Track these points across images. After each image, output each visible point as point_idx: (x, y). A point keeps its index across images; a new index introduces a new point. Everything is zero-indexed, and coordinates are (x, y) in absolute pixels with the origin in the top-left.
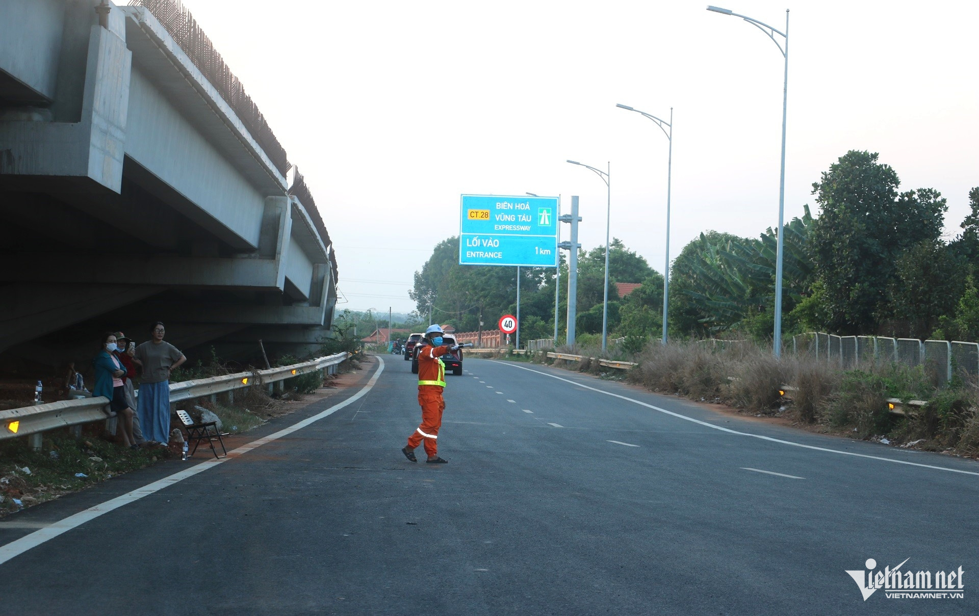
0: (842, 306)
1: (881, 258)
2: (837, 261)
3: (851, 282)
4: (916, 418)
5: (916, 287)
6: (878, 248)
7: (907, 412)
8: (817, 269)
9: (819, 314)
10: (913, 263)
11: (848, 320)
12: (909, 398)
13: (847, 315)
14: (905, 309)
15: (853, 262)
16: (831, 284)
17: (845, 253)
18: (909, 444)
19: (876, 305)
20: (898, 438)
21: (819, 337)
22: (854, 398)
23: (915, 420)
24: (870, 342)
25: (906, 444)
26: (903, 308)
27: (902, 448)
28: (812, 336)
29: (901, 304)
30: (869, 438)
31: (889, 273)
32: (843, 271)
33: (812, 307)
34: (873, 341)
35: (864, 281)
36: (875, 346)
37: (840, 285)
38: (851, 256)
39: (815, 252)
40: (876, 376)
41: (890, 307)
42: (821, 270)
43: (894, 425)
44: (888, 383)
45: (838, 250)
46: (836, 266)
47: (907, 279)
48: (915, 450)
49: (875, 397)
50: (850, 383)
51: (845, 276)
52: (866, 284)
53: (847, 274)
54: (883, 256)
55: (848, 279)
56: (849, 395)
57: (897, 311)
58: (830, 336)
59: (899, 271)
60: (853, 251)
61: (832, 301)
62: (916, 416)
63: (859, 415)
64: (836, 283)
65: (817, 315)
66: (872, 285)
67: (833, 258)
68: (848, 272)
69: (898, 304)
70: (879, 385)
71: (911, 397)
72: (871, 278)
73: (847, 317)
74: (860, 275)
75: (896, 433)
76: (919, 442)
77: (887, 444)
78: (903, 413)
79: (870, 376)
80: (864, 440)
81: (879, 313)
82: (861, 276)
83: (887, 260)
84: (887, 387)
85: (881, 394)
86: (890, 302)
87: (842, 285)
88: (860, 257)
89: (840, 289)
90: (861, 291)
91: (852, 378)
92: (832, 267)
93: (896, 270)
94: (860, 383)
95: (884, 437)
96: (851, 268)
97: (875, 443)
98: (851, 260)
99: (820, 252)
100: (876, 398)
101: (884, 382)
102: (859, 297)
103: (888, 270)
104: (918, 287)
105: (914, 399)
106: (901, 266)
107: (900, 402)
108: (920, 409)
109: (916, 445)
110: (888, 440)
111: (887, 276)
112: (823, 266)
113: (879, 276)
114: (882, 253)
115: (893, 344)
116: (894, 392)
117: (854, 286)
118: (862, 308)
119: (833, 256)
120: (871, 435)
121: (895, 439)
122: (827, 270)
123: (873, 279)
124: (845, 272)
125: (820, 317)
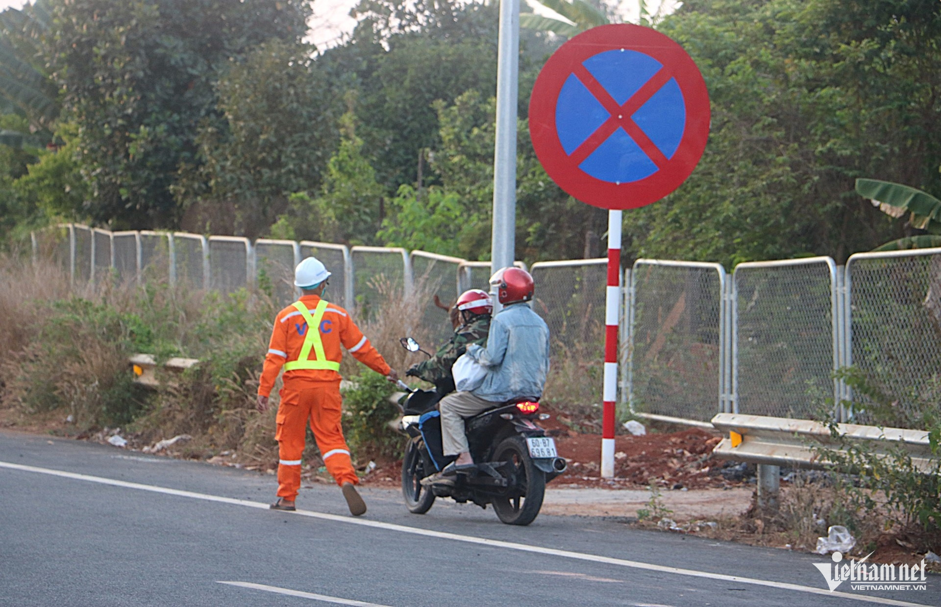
0: (115, 172)
1: (192, 77)
2: (104, 79)
3: (132, 123)
4: (176, 393)
5: (253, 135)
6: (185, 56)
7: (162, 380)
8: (64, 95)
9: (73, 187)
10: (248, 87)
11: (127, 200)
12: (169, 354)
13: (122, 191)
14: (232, 179)
15: (134, 84)
16: (92, 128)
17: (117, 66)
18: (158, 446)
19: (176, 170)
20: (142, 434)
21: (76, 234)
22: (69, 354)
23: (175, 396)
24: (162, 245)
25: (154, 446)
26: (228, 177)
27: (145, 454)
28: (64, 233)
29: (223, 168)
30: (90, 434)
31: (206, 107)
32: (116, 102)
33: (59, 171)
34: (167, 242)
35: (158, 122)
36: (172, 253)
37: (110, 128)
38: (131, 72)
39: (60, 61)
40: (113, 309)
41: (204, 174)
42: (73, 99)
43: (141, 408)
44: (135, 323)
45: (105, 57)
46: (102, 90)
47: (237, 118)
48: (167, 456)
49: (106, 352)
50: (60, 324)
51: (119, 111)
52: (161, 128)
53: (124, 107)
54: (194, 72)
55: (126, 117)
56: (58, 349)
57: (217, 183)
58: (96, 233)
59: (223, 102)
60: (133, 60)
61: (95, 160)
62: (175, 389)
63: (72, 386)
64: (103, 125)
65: (68, 189)
66: (173, 130)
67: (94, 73)
68: (124, 105)
69: (218, 168)
70: (114, 329)
71: (171, 352)
72: (171, 116)
73: (124, 194)
74: (149, 110)
75: (140, 424)
76: (177, 441)
77: (120, 447)
78: (156, 383)
79: (103, 309)
80: (80, 438)
81: (183, 186)
82: (151, 113)
83: (203, 79)
84: (132, 332)
85: (118, 347)
86: (203, 164)
87: (114, 129)
88: (149, 72)
89: (111, 136)
90: (152, 142)
91: (67, 316)
92: (95, 94)
93: (217, 101)
94: (78, 325)
95: (119, 433)
96: (129, 95)
97: (98, 445)
98: (131, 80)
99: (69, 61)
100: (109, 354)
101: (126, 322)
102: (147, 155)
103: (205, 100)
104: (257, 135)
105: (177, 354)
106: (226, 91)
107: (152, 362)
108: (182, 375)
109: (170, 448)
110: (124, 438)
111: (203, 113)
112: (77, 90)
113: (188, 113)
114: (193, 67)
115: (201, 247)
116: (144, 342)
117: (138, 132)
118: (153, 177)
119: (95, 70)
120: (94, 429)
121: (137, 436)
122: (85, 97)
123: (176, 117)
124: (119, 102)
125: (74, 193)
